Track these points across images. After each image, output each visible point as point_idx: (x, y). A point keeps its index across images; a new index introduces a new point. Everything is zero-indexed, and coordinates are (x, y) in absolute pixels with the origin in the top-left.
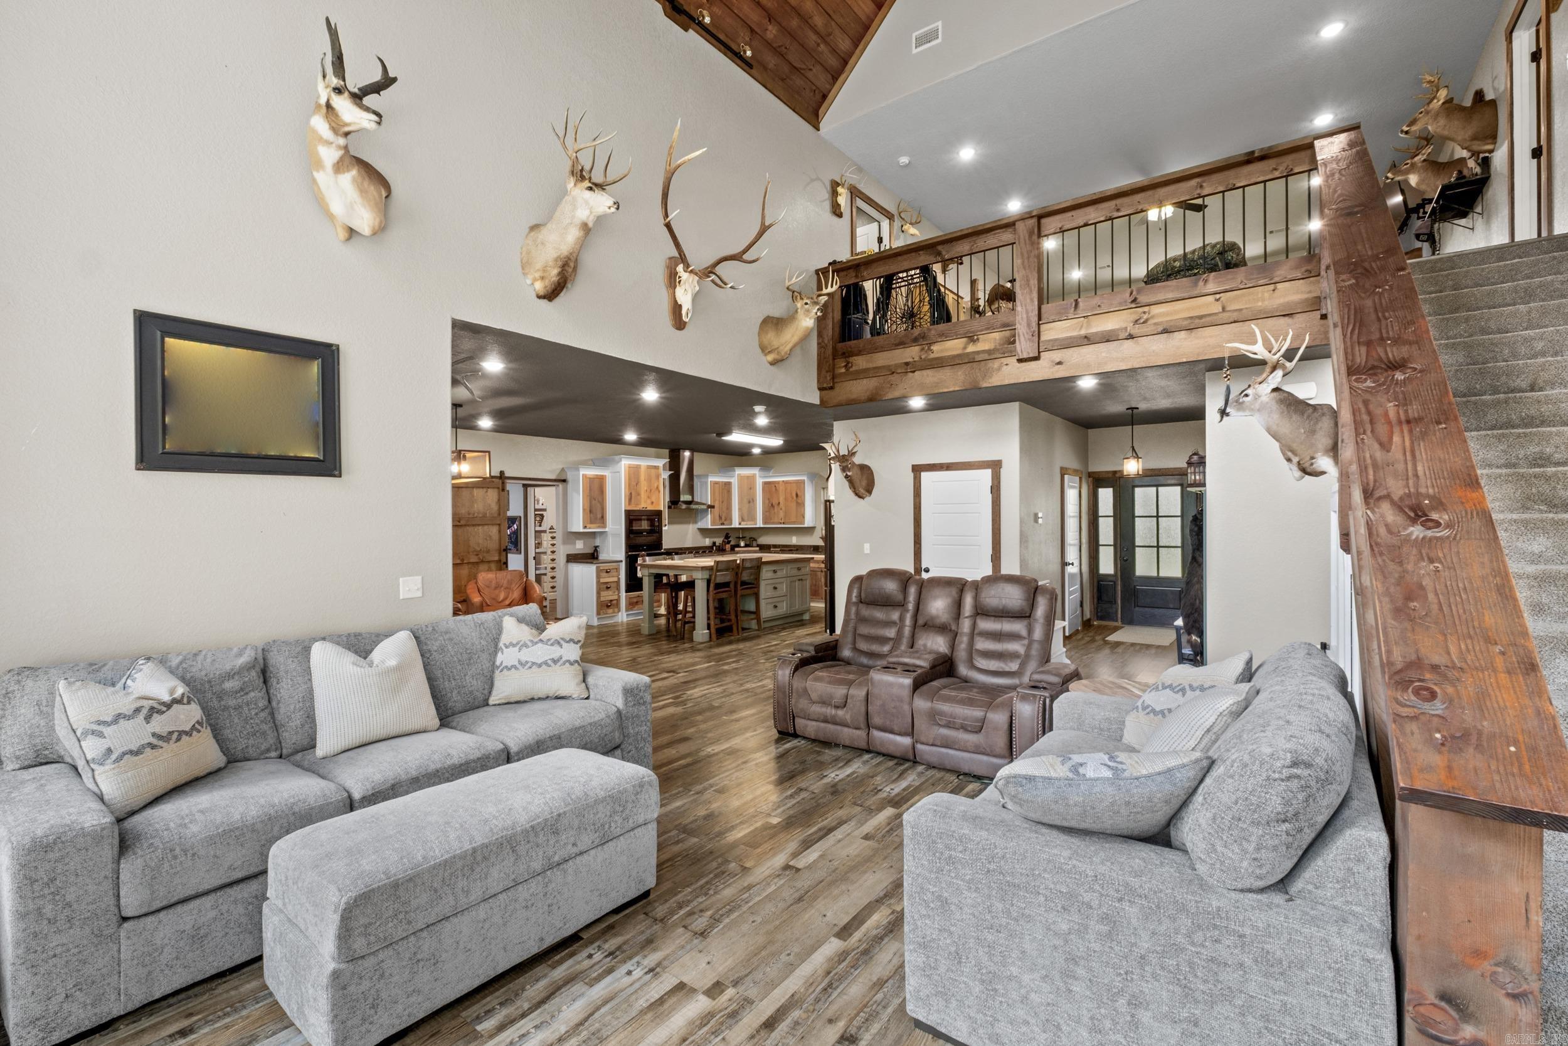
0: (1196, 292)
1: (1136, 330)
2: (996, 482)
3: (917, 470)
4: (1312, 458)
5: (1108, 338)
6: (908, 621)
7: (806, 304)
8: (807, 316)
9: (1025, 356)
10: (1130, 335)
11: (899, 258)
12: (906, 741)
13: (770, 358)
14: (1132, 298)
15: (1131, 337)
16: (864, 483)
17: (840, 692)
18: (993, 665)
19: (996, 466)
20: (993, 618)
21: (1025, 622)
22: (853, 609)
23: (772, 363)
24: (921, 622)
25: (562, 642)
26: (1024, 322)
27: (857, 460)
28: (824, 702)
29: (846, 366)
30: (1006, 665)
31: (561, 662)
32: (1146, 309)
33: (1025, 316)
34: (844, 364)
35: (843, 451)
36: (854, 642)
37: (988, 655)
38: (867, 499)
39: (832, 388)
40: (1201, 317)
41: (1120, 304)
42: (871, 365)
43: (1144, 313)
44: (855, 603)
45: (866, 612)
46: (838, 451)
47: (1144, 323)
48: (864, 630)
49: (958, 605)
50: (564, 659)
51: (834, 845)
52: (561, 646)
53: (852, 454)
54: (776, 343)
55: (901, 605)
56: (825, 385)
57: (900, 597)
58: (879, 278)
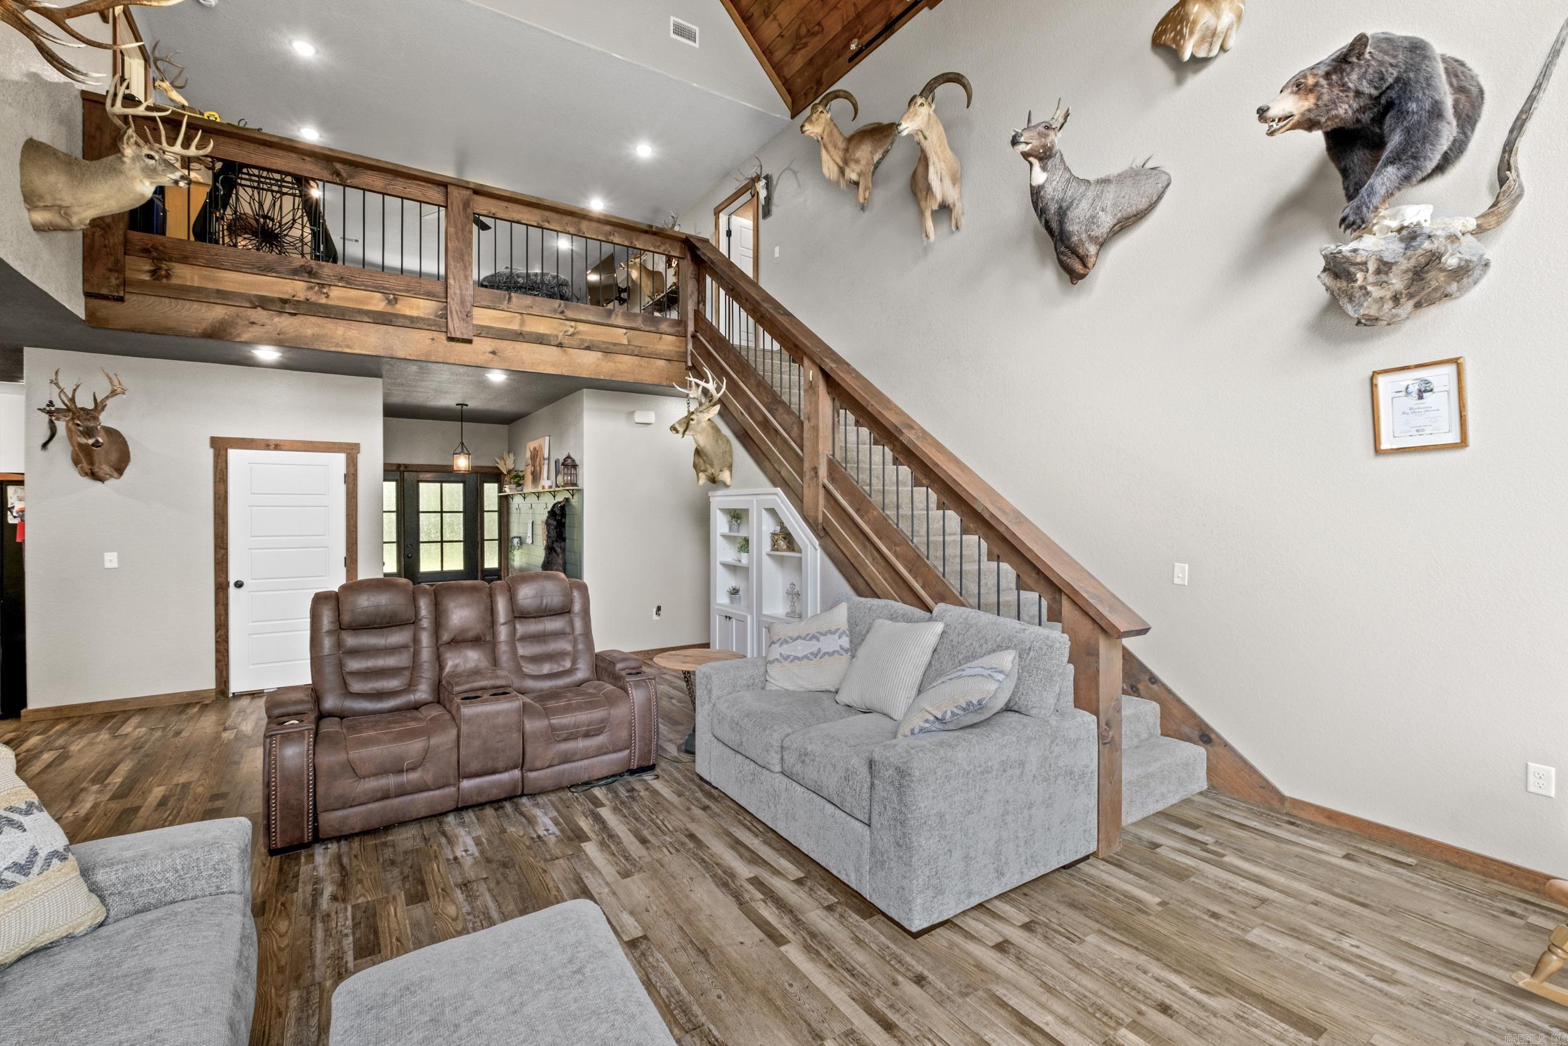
0: (610, 322)
1: (566, 341)
2: (352, 471)
3: (220, 446)
4: (721, 471)
5: (540, 340)
6: (425, 639)
7: (150, 157)
8: (148, 177)
9: (458, 335)
10: (560, 343)
11: (268, 150)
12: (517, 773)
13: (40, 217)
14: (560, 310)
15: (560, 345)
16: (114, 456)
17: (416, 746)
18: (546, 668)
19: (351, 451)
20: (533, 620)
21: (567, 617)
22: (327, 643)
23: (38, 228)
24: (446, 637)
25: (16, 817)
26: (457, 299)
27: (106, 419)
28: (383, 771)
29: (153, 273)
30: (560, 665)
31: (39, 862)
32: (573, 324)
33: (458, 292)
34: (147, 268)
35: (84, 401)
36: (345, 685)
37: (535, 659)
38: (112, 483)
39: (121, 299)
40: (615, 344)
41: (550, 311)
42: (211, 285)
43: (572, 327)
44: (329, 632)
45: (351, 640)
46: (73, 400)
47: (570, 335)
48: (354, 665)
49: (492, 611)
50: (43, 854)
51: (618, 899)
52: (21, 827)
53: (99, 406)
54: (67, 198)
55: (413, 622)
56: (105, 291)
57: (410, 614)
58: (219, 160)
